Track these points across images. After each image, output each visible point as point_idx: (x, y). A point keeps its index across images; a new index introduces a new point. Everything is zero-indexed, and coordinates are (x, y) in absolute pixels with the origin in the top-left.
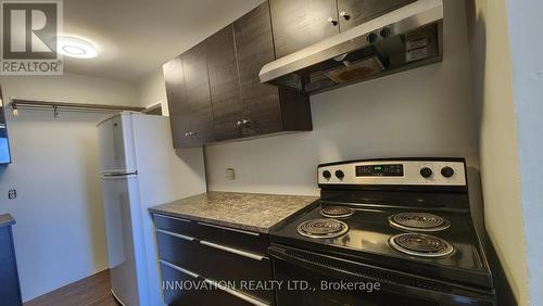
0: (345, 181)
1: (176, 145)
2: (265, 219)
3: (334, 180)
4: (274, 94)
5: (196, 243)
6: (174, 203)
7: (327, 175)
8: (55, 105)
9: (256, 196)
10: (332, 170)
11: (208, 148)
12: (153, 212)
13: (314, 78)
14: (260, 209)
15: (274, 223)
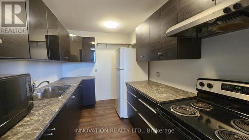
0: (213, 90)
1: (137, 60)
2: (162, 98)
3: (206, 88)
4: (175, 41)
5: (137, 99)
6: (133, 82)
7: (202, 84)
8: (106, 44)
9: (167, 87)
10: (206, 82)
11: (150, 62)
12: (127, 84)
13: (203, 30)
14: (163, 93)
15: (164, 101)
